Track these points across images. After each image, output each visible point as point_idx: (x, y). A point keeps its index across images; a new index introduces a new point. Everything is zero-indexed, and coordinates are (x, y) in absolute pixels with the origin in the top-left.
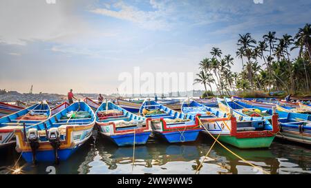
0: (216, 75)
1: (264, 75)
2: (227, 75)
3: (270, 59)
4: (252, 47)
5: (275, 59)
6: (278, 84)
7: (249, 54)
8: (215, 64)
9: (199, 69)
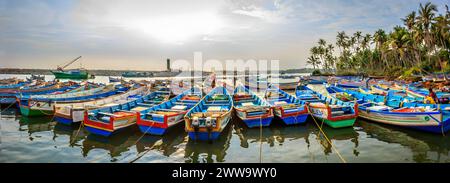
0: (322, 59)
1: (354, 59)
2: (330, 58)
3: (358, 49)
4: (346, 40)
5: (361, 49)
6: (363, 65)
7: (344, 45)
8: (321, 51)
9: (310, 54)
